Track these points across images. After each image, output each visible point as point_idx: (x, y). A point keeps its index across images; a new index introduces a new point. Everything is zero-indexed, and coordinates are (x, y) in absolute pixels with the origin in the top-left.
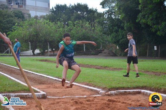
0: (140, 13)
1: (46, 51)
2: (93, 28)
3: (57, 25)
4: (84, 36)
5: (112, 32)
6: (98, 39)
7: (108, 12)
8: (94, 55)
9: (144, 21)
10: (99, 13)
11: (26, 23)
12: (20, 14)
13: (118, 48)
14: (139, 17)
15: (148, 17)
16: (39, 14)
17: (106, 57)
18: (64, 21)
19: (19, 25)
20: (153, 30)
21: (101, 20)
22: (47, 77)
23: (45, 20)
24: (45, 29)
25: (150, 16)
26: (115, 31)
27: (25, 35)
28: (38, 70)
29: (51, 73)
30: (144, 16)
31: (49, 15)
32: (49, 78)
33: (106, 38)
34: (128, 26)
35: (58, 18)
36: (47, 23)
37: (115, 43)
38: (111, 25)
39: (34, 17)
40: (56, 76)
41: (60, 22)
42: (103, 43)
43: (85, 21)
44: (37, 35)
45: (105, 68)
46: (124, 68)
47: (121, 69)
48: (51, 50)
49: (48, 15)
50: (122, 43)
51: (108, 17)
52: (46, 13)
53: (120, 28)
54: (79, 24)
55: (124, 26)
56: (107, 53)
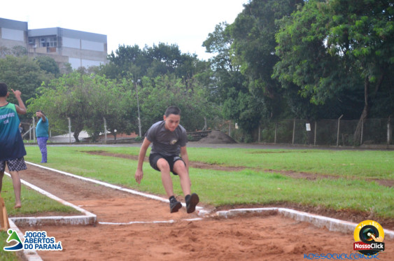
0: (279, 63)
1: (100, 134)
2: (190, 90)
3: (121, 84)
5: (226, 98)
6: (199, 111)
7: (217, 59)
8: (192, 141)
9: (285, 76)
10: (200, 61)
11: (63, 80)
12: (52, 64)
13: (237, 127)
14: (276, 69)
15: (294, 69)
16: (87, 64)
17: (215, 145)
18: (134, 77)
19: (49, 84)
20: (304, 94)
21: (204, 75)
22: (100, 185)
23: (98, 76)
24: (98, 93)
25: (296, 67)
26: (231, 96)
27: (60, 103)
28: (84, 171)
29: (108, 177)
30: (286, 67)
31: (105, 65)
32: (104, 186)
33: (215, 108)
34: (255, 85)
35: (123, 72)
36: (101, 81)
37: (231, 117)
38: (224, 83)
39: (77, 68)
40: (117, 182)
41: (127, 78)
42: (209, 118)
43: (175, 77)
44: (83, 104)
46: (249, 165)
47: (242, 168)
48: (109, 132)
49: (103, 66)
50: (244, 117)
51: (218, 69)
52: (99, 62)
53: (241, 90)
54: (163, 82)
55: (249, 87)
56: (217, 137)
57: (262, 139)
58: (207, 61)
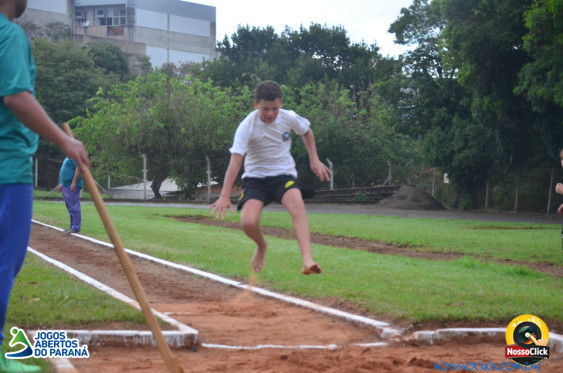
0: (528, 65)
1: (200, 185)
2: (363, 111)
3: (239, 98)
4: (330, 138)
5: (429, 126)
6: (379, 150)
7: (416, 55)
8: (365, 203)
9: (539, 91)
10: (384, 59)
11: (134, 87)
12: (115, 57)
13: (446, 181)
14: (523, 76)
15: (556, 78)
16: (179, 58)
17: (405, 211)
19: (109, 93)
21: (388, 84)
22: (202, 277)
23: (198, 81)
24: (198, 111)
25: (561, 74)
26: (438, 124)
27: (128, 128)
28: (171, 251)
29: (216, 263)
30: (541, 76)
31: (212, 61)
32: (208, 279)
33: (407, 145)
34: (484, 106)
35: (244, 74)
36: (204, 91)
37: (437, 163)
38: (427, 100)
39: (160, 66)
40: (233, 273)
41: (251, 87)
42: (397, 163)
43: (337, 87)
44: (169, 129)
45: (402, 248)
46: (468, 250)
47: (458, 254)
48: (216, 183)
49: (208, 62)
50: (461, 163)
51: (415, 75)
52: (201, 55)
53: (457, 114)
54: (316, 95)
55: (472, 108)
56: (410, 197)
57: (492, 204)
58: (397, 58)
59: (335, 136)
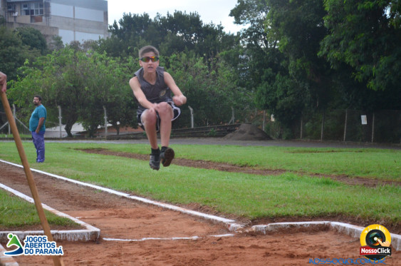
0: (328, 36)
1: (99, 127)
2: (213, 72)
3: (125, 65)
4: (191, 91)
5: (260, 81)
6: (225, 99)
7: (249, 32)
8: (216, 136)
9: (335, 54)
10: (227, 35)
11: (52, 58)
12: (37, 37)
13: (273, 120)
14: (324, 44)
15: (347, 46)
16: (82, 37)
17: (245, 142)
19: (34, 63)
20: (360, 77)
21: (231, 52)
22: (102, 191)
23: (96, 53)
24: (97, 74)
25: (350, 43)
26: (266, 80)
27: (48, 88)
28: (80, 173)
29: (112, 181)
30: (336, 44)
31: (106, 39)
32: (106, 193)
33: (245, 95)
34: (297, 66)
35: (129, 48)
36: (101, 59)
37: (266, 107)
38: (257, 63)
39: (69, 43)
40: (124, 188)
41: (134, 57)
42: (238, 108)
43: (194, 55)
44: (77, 88)
45: (243, 167)
46: (289, 168)
47: (282, 171)
48: (111, 125)
49: (103, 40)
50: (282, 107)
51: (248, 45)
52: (98, 35)
53: (279, 72)
54: (180, 61)
55: (289, 68)
56: (247, 132)
57: (305, 136)
58: (236, 34)
59: (194, 90)
